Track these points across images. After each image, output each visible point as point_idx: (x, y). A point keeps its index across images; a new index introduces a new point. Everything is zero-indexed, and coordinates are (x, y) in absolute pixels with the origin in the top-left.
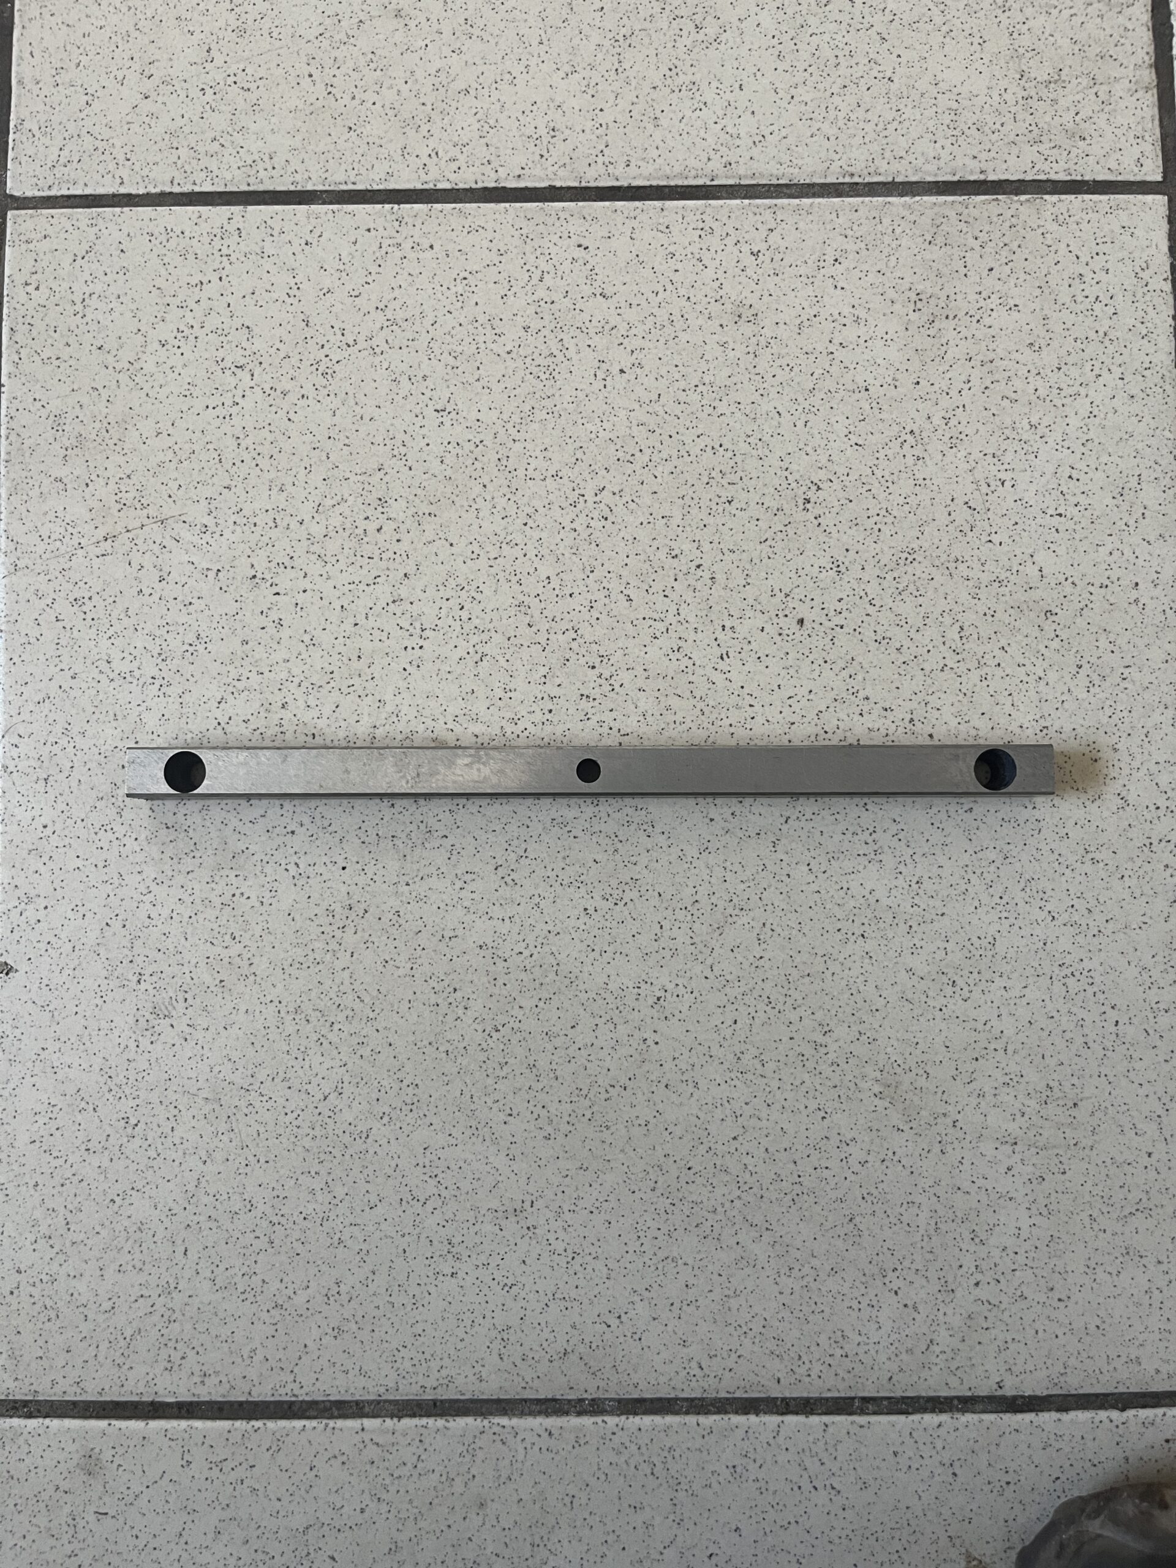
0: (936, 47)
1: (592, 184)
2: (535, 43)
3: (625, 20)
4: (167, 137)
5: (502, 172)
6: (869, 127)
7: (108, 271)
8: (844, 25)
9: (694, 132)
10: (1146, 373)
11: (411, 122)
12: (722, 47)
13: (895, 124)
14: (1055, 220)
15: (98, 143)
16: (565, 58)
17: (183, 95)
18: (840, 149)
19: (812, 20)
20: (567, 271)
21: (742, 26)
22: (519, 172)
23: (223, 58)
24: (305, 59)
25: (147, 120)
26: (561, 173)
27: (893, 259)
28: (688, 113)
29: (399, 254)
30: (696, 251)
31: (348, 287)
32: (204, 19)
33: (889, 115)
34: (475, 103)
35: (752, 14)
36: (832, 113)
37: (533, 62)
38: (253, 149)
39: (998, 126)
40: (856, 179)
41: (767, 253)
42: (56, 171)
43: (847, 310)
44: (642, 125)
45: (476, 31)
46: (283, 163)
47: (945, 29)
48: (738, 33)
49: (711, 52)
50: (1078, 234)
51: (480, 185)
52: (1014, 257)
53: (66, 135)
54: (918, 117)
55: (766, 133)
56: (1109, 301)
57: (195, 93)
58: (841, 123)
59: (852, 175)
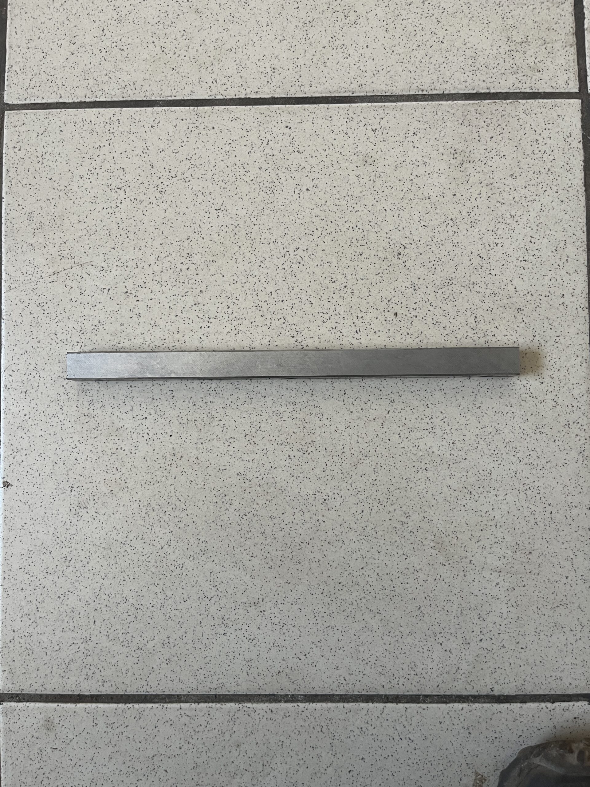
0: (465, 26)
1: (293, 96)
2: (265, 25)
3: (310, 13)
4: (83, 74)
5: (248, 90)
6: (431, 66)
7: (54, 141)
8: (419, 15)
9: (344, 70)
10: (569, 189)
11: (203, 65)
12: (358, 26)
13: (444, 65)
14: (524, 112)
15: (49, 77)
16: (280, 32)
17: (91, 52)
18: (416, 77)
19: (403, 12)
20: (281, 140)
21: (368, 15)
22: (257, 90)
23: (110, 34)
24: (150, 34)
25: (73, 65)
26: (278, 90)
27: (443, 132)
28: (341, 60)
29: (197, 131)
30: (345, 129)
31: (173, 148)
32: (100, 14)
33: (442, 60)
34: (235, 56)
35: (373, 9)
36: (413, 59)
37: (264, 34)
38: (125, 80)
39: (496, 65)
40: (425, 93)
41: (380, 130)
42: (28, 91)
43: (420, 158)
44: (318, 66)
45: (236, 20)
46: (140, 86)
47: (470, 16)
48: (365, 19)
49: (353, 29)
50: (535, 119)
51: (237, 97)
52: (503, 131)
53: (33, 73)
54: (456, 61)
55: (380, 70)
56: (551, 153)
57: (96, 51)
58: (417, 64)
59: (423, 90)
